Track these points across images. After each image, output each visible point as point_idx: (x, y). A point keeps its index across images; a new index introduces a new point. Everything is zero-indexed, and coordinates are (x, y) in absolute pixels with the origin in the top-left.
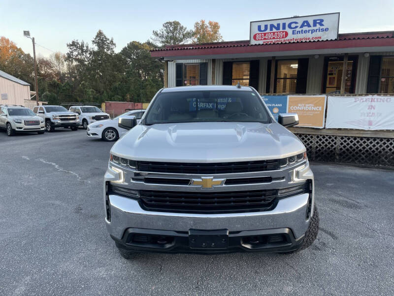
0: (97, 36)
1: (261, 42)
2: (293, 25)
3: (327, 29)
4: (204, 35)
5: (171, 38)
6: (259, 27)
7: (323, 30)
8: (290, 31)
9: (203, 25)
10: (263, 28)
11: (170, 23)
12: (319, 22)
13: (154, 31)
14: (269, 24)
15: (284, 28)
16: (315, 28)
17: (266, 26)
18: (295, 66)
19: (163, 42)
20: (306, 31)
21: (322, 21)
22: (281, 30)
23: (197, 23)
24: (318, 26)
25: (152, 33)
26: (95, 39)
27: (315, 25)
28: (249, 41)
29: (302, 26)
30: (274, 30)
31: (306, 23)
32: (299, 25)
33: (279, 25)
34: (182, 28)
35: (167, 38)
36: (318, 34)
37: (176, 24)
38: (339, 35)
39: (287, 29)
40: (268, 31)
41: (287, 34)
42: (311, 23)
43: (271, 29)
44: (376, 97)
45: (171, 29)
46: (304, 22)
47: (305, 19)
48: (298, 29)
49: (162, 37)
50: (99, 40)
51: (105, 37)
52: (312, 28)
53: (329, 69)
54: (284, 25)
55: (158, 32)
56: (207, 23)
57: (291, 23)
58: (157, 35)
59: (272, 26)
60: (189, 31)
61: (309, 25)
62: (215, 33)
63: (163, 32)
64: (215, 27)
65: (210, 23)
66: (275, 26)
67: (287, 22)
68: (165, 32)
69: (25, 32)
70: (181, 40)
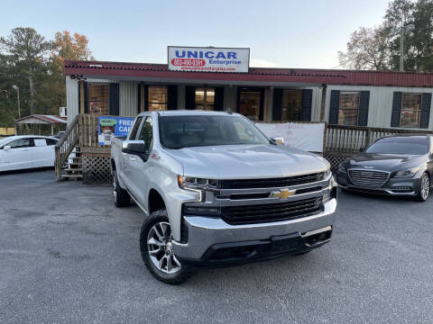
1: (179, 68)
2: (210, 55)
3: (239, 62)
4: (68, 47)
5: (23, 47)
6: (177, 53)
7: (236, 63)
8: (207, 60)
9: (66, 37)
10: (181, 54)
11: (22, 30)
12: (232, 54)
14: (187, 50)
15: (201, 56)
16: (229, 60)
17: (184, 53)
18: (211, 93)
19: (12, 51)
20: (221, 63)
21: (235, 54)
22: (199, 58)
23: (58, 34)
24: (232, 58)
27: (229, 57)
28: (166, 66)
29: (218, 57)
30: (192, 57)
31: (221, 55)
32: (215, 55)
33: (196, 53)
34: (38, 37)
35: (17, 46)
36: (232, 66)
37: (30, 32)
38: (250, 69)
39: (204, 58)
40: (186, 57)
41: (204, 63)
42: (226, 55)
43: (189, 56)
44: (292, 124)
45: (24, 36)
46: (220, 53)
47: (221, 51)
48: (214, 59)
49: (11, 45)
52: (227, 59)
53: (242, 98)
54: (201, 53)
55: (5, 39)
56: (72, 35)
57: (208, 53)
58: (4, 42)
59: (190, 53)
60: (48, 41)
61: (224, 57)
62: (83, 47)
63: (12, 39)
64: (83, 40)
65: (77, 35)
66: (192, 54)
67: (205, 51)
68: (15, 40)
70: (37, 52)
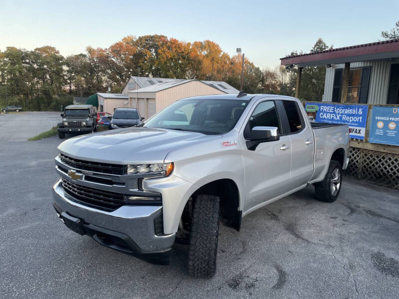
0: (316, 45)
13: (383, 32)
25: (381, 35)
26: (314, 48)
50: (317, 48)
51: (324, 45)
55: (389, 33)
58: (387, 36)
63: (394, 33)
69: (237, 49)
